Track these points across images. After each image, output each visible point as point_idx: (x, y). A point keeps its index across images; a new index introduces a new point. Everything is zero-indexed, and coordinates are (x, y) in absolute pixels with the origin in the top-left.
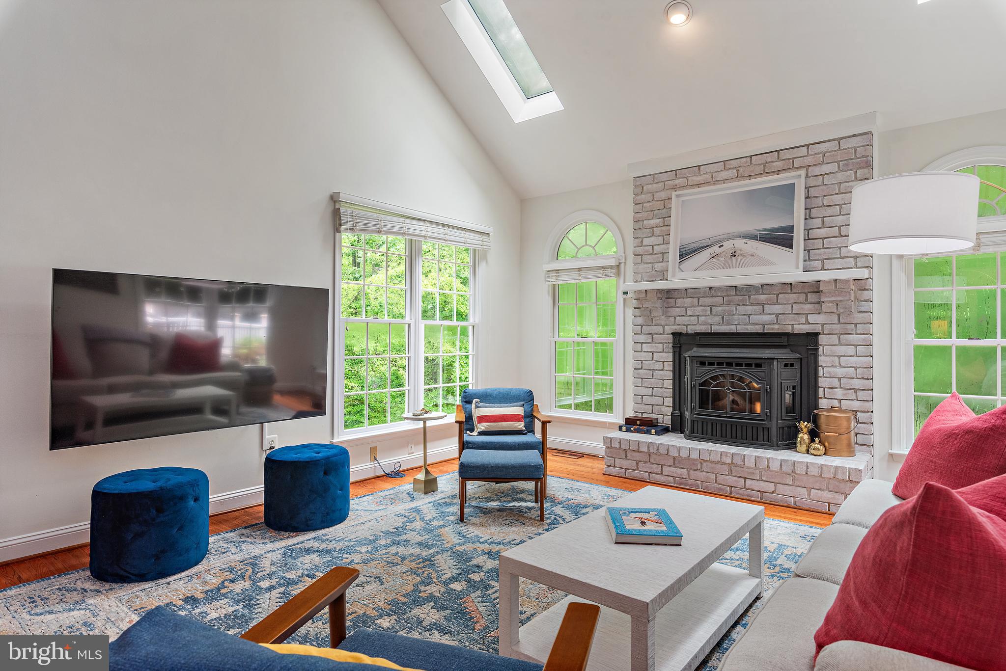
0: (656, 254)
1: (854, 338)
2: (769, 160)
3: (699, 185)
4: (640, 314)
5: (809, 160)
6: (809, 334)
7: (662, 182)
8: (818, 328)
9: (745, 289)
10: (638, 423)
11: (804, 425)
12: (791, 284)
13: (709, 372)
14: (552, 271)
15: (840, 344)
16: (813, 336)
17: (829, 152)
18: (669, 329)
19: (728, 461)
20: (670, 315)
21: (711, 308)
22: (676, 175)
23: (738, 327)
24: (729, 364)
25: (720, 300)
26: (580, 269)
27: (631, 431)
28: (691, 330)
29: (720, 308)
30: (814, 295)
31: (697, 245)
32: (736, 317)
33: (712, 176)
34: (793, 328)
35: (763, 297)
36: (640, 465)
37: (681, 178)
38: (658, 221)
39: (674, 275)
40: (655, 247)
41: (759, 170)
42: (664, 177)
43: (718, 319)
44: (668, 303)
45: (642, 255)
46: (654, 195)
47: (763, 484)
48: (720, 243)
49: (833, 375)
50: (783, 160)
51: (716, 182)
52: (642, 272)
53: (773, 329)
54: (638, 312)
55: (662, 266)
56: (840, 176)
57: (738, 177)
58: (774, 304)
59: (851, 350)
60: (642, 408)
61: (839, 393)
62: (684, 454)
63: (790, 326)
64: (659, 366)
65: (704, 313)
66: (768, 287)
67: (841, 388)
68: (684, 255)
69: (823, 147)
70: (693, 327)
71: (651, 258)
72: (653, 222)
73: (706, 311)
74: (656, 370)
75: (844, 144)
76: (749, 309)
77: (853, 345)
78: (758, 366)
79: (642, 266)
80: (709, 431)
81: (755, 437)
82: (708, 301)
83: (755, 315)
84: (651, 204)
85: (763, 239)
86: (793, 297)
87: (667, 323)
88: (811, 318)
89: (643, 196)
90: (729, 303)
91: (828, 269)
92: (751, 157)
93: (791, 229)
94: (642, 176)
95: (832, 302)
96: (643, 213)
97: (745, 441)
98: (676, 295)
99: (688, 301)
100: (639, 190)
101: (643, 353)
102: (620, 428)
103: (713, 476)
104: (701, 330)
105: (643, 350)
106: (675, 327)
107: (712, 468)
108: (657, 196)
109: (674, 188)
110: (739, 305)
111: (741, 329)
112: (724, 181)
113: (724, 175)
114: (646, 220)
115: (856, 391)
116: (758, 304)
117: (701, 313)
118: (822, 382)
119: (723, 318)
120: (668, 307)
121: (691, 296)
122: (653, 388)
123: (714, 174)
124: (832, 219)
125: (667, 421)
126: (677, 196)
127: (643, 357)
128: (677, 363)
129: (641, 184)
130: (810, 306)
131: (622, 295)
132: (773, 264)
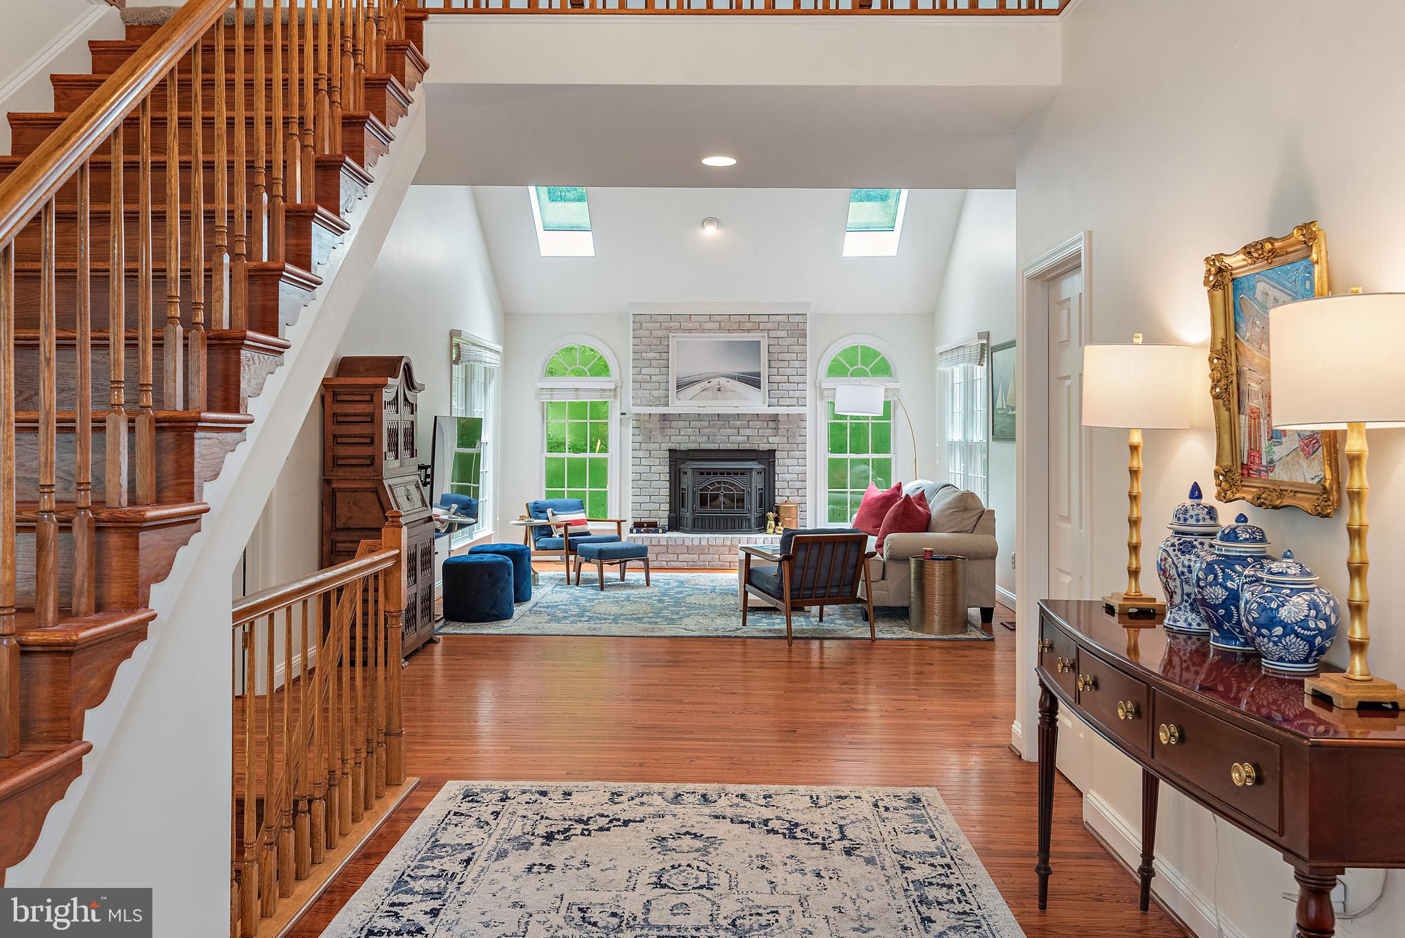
0: (653, 382)
1: (796, 454)
2: (743, 320)
3: (690, 330)
4: (639, 433)
5: (769, 326)
6: (769, 451)
7: (659, 322)
8: (775, 447)
9: (725, 417)
10: (645, 525)
11: (771, 515)
12: (756, 414)
13: (707, 480)
14: (547, 389)
15: (788, 457)
16: (772, 452)
17: (782, 322)
18: (666, 446)
20: (665, 434)
21: (699, 430)
22: (671, 318)
23: (720, 445)
24: (722, 474)
25: (706, 424)
26: (577, 390)
27: (642, 533)
28: (683, 447)
29: (707, 430)
30: (773, 423)
31: (691, 379)
32: (718, 437)
33: (700, 324)
34: (758, 446)
35: (738, 423)
36: (659, 556)
37: (675, 322)
38: (655, 354)
39: (672, 403)
40: (652, 376)
41: (735, 326)
42: (661, 318)
43: (705, 438)
44: (664, 424)
45: (642, 382)
46: (651, 332)
48: (708, 379)
49: (784, 479)
50: (752, 322)
51: (703, 330)
52: (641, 398)
53: (745, 446)
54: (637, 431)
55: (659, 393)
56: (790, 341)
57: (720, 329)
58: (746, 428)
59: (795, 462)
60: (641, 514)
61: (788, 492)
62: (696, 543)
63: (757, 444)
64: (656, 477)
65: (694, 434)
66: (742, 416)
67: (788, 488)
68: (681, 386)
69: (779, 318)
70: (685, 445)
71: (649, 385)
72: (651, 355)
73: (696, 432)
74: (653, 481)
75: (792, 319)
76: (729, 431)
77: (797, 458)
78: (742, 474)
79: (640, 392)
80: (707, 525)
81: (740, 526)
82: (697, 424)
83: (733, 436)
84: (649, 339)
85: (741, 380)
86: (758, 424)
87: (664, 441)
88: (771, 439)
89: (642, 332)
90: (714, 426)
91: (781, 405)
92: (730, 315)
93: (759, 375)
94: (641, 314)
95: (784, 428)
96: (642, 346)
98: (670, 418)
99: (681, 424)
100: (639, 326)
101: (641, 466)
102: (631, 531)
104: (692, 447)
105: (641, 464)
106: (670, 445)
108: (654, 333)
109: (669, 329)
110: (721, 428)
111: (723, 447)
112: (710, 330)
113: (710, 326)
114: (644, 352)
115: (798, 489)
116: (735, 428)
117: (692, 434)
118: (778, 485)
119: (709, 438)
120: (663, 428)
121: (684, 420)
122: (650, 496)
123: (702, 324)
125: (664, 522)
126: (673, 336)
127: (641, 470)
128: (673, 474)
129: (640, 320)
130: (770, 431)
131: (619, 415)
132: (747, 399)
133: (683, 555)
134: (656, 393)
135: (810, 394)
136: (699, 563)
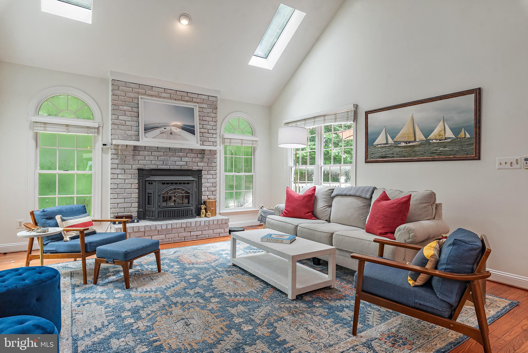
0: (127, 125)
1: (212, 172)
2: (184, 95)
3: (152, 96)
4: (117, 158)
5: (198, 100)
6: (198, 170)
7: (131, 88)
8: (201, 168)
9: (174, 150)
10: (124, 218)
11: (202, 207)
12: (192, 149)
13: (167, 187)
14: (40, 123)
15: (208, 174)
16: (200, 171)
17: (205, 100)
18: (136, 167)
19: (185, 226)
20: (135, 159)
21: (158, 157)
22: (139, 87)
23: (170, 166)
24: (176, 183)
25: (162, 153)
26: (67, 125)
28: (147, 167)
29: (162, 157)
30: (200, 155)
31: (154, 126)
32: (170, 162)
33: (158, 93)
34: (192, 168)
35: (181, 154)
37: (142, 89)
38: (128, 108)
39: (142, 140)
40: (126, 122)
41: (180, 98)
42: (133, 86)
43: (161, 162)
44: (135, 153)
45: (118, 125)
46: (126, 93)
47: (197, 232)
49: (206, 186)
50: (189, 97)
51: (160, 97)
52: (118, 135)
53: (185, 168)
54: (115, 157)
55: (131, 133)
56: (209, 110)
57: (171, 98)
58: (185, 157)
59: (211, 176)
60: (118, 210)
61: (207, 193)
62: (164, 227)
63: (191, 167)
64: (129, 186)
65: (154, 159)
66: (183, 150)
67: (208, 191)
68: (147, 129)
69: (204, 97)
71: (124, 127)
72: (125, 108)
73: (156, 158)
74: (127, 189)
75: (210, 98)
76: (175, 159)
77: (212, 175)
78: (188, 183)
79: (118, 131)
80: (167, 215)
81: (187, 214)
82: (157, 154)
83: (178, 161)
84: (124, 98)
85: (183, 129)
86: (192, 155)
87: (135, 163)
88: (199, 164)
89: (119, 92)
90: (167, 155)
91: (204, 145)
92: (176, 91)
93: (193, 127)
94: (118, 81)
95: (207, 158)
96: (119, 101)
97: (183, 217)
98: (139, 149)
99: (146, 153)
100: (117, 88)
101: (118, 180)
103: (177, 235)
104: (153, 168)
105: (119, 178)
107: (177, 231)
108: (128, 94)
109: (138, 93)
110: (171, 157)
111: (172, 167)
112: (164, 98)
113: (164, 95)
114: (121, 106)
115: (213, 191)
116: (179, 157)
117: (153, 159)
118: (203, 189)
119: (163, 162)
120: (134, 155)
121: (148, 150)
122: (125, 199)
123: (159, 93)
124: (206, 126)
125: (135, 214)
126: (141, 98)
127: (118, 181)
128: (141, 184)
129: (116, 84)
130: (199, 159)
131: (101, 146)
132: (188, 140)
133: (155, 236)
134: (129, 133)
135: (218, 140)
136: (166, 240)
